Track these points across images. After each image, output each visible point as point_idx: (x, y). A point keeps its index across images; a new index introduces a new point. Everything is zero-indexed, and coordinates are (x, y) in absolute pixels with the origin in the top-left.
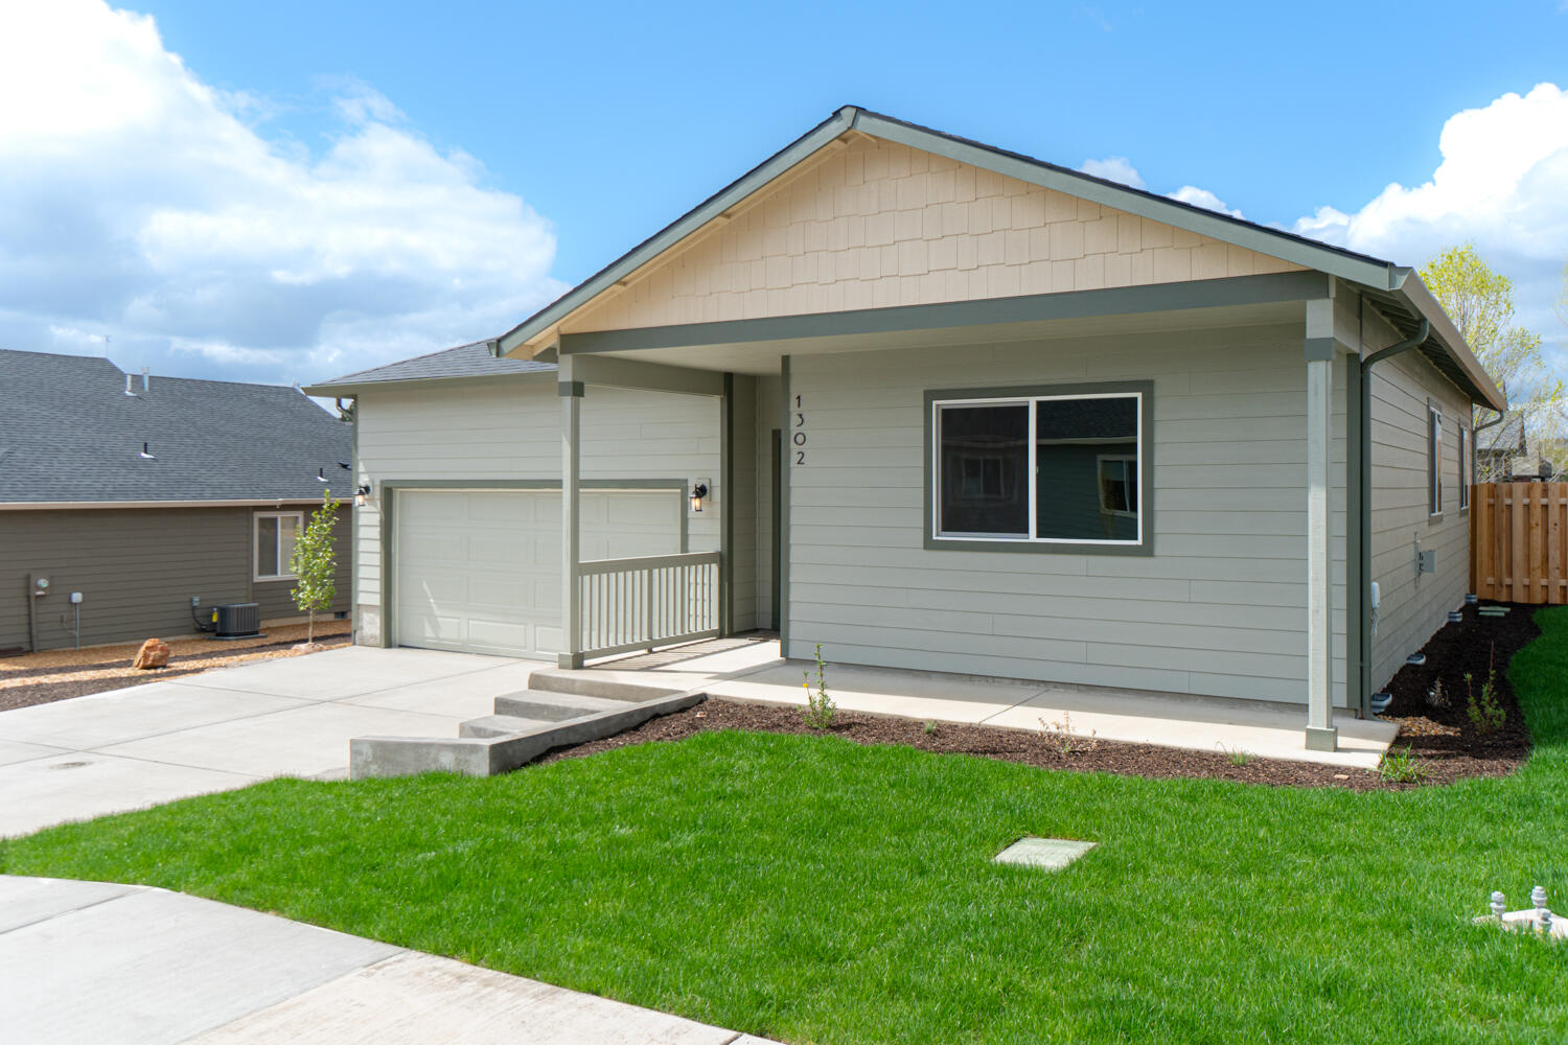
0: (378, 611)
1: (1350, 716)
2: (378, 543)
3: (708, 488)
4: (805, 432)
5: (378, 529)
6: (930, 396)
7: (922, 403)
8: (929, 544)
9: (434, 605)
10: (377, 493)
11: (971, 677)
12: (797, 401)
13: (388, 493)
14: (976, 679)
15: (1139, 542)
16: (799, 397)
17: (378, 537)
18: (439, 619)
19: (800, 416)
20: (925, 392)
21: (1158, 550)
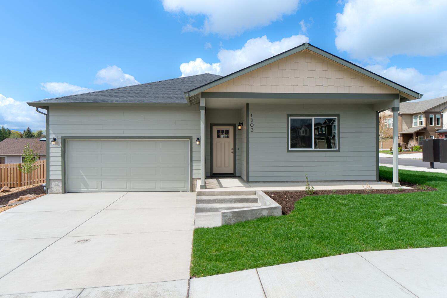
0: (61, 181)
1: (376, 182)
2: (61, 158)
3: (200, 138)
4: (253, 123)
5: (61, 153)
6: (288, 115)
7: (286, 117)
8: (288, 151)
9: (85, 178)
10: (60, 141)
11: (298, 182)
12: (251, 116)
13: (64, 140)
14: (299, 182)
15: (337, 149)
16: (251, 114)
17: (61, 156)
18: (88, 182)
19: (252, 119)
20: (287, 115)
21: (341, 150)
